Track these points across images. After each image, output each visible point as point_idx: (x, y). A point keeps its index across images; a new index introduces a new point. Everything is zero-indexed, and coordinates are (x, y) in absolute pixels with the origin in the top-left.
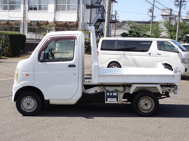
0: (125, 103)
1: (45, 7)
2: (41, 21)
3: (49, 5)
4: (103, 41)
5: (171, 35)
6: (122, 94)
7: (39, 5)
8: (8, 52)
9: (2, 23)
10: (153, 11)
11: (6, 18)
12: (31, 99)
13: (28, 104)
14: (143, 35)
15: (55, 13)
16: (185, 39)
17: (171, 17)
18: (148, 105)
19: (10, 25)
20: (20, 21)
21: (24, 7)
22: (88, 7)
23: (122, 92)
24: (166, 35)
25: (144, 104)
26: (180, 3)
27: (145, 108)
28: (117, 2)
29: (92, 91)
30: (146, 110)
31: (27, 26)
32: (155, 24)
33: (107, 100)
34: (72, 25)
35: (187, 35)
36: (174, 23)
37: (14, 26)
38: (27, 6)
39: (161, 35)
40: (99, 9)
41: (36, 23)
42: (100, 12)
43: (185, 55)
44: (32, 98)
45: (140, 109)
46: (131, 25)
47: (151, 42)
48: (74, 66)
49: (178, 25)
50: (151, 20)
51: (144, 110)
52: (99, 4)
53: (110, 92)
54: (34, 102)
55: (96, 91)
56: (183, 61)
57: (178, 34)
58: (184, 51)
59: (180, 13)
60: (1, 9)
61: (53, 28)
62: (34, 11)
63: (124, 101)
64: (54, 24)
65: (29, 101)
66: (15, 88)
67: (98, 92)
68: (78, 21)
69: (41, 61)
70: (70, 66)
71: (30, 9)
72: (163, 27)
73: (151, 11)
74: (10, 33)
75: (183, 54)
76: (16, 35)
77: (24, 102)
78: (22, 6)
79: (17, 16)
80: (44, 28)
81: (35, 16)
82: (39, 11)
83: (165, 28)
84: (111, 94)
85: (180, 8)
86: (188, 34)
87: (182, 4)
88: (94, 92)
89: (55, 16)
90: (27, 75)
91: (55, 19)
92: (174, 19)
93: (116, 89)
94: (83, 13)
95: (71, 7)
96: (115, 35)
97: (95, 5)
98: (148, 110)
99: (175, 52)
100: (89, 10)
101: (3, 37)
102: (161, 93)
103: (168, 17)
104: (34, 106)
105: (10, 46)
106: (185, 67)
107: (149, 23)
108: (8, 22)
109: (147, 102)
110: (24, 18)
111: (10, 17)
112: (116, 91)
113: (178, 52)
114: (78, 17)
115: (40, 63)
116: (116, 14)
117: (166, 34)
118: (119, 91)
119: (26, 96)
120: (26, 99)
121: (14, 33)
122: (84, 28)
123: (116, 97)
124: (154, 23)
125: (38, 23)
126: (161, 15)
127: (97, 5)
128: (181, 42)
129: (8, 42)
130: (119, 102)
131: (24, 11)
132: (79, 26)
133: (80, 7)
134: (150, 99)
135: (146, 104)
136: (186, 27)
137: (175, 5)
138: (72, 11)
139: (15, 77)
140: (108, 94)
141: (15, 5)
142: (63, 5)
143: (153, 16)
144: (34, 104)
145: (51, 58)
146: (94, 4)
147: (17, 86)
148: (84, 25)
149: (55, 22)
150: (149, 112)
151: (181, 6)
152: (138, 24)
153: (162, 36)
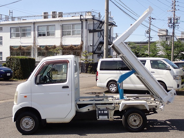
0: (115, 119)
1: (53, 33)
2: (49, 46)
3: (56, 31)
4: (102, 62)
5: (167, 54)
6: (113, 112)
7: (47, 31)
8: (19, 75)
9: (15, 48)
10: (150, 33)
11: (18, 44)
12: (29, 119)
13: (27, 124)
14: (142, 54)
15: (61, 38)
16: (180, 57)
17: (167, 37)
18: (137, 121)
19: (22, 50)
20: (31, 46)
21: (34, 34)
22: (90, 31)
23: (113, 110)
24: (163, 54)
25: (133, 120)
26: (173, 24)
27: (134, 124)
28: (117, 26)
29: (85, 110)
30: (135, 126)
31: (37, 50)
32: (153, 44)
33: (99, 118)
34: (77, 48)
35: (182, 53)
36: (169, 43)
37: (26, 51)
38: (36, 32)
39: (158, 53)
40: (101, 33)
41: (45, 47)
42: (102, 35)
43: (177, 72)
44: (31, 118)
45: (130, 125)
46: (131, 46)
47: (145, 61)
48: (67, 87)
49: (172, 44)
50: (148, 41)
51: (133, 126)
52: (101, 28)
53: (101, 111)
54: (32, 121)
55: (89, 110)
56: (175, 78)
57: (173, 52)
58: (176, 69)
59: (173, 33)
60: (14, 37)
61: (60, 51)
62: (43, 37)
63: (114, 118)
64: (61, 48)
65: (28, 121)
66: (15, 109)
67: (90, 110)
68: (82, 44)
69: (38, 84)
70: (64, 87)
71: (40, 35)
72: (160, 46)
73: (148, 32)
74: (21, 57)
75: (175, 71)
76: (26, 59)
77: (23, 122)
78: (32, 33)
79: (28, 42)
80: (52, 52)
81: (43, 42)
82: (47, 37)
83: (162, 47)
84: (102, 112)
85: (174, 29)
86: (183, 51)
87: (175, 25)
88: (87, 110)
89: (61, 40)
90: (26, 97)
91: (61, 43)
92: (170, 38)
93: (106, 108)
94: (87, 37)
95: (76, 32)
96: (117, 55)
97: (97, 30)
98: (137, 126)
99: (167, 70)
100: (92, 34)
101: (15, 61)
102: (148, 110)
103: (164, 38)
104: (32, 125)
105: (21, 69)
106: (177, 83)
107: (147, 43)
108: (20, 48)
109: (136, 118)
110: (34, 43)
111: (22, 43)
112: (107, 109)
113: (170, 70)
114: (82, 41)
115: (37, 86)
116: (117, 37)
117: (163, 52)
118: (109, 109)
119: (24, 116)
120: (25, 119)
121: (24, 57)
122: (88, 50)
123: (107, 114)
124: (151, 43)
125: (47, 48)
126: (158, 36)
127: (99, 29)
128: (178, 59)
129: (19, 66)
130: (110, 119)
131: (34, 37)
132: (83, 49)
133: (83, 32)
134: (138, 115)
135: (135, 120)
136: (181, 46)
137: (169, 26)
138: (76, 36)
139: (15, 99)
140: (100, 112)
141: (26, 32)
142: (68, 30)
143: (150, 37)
144: (32, 123)
145: (48, 80)
146: (96, 28)
147: (16, 107)
148: (88, 48)
149: (62, 46)
150: (137, 127)
151: (174, 27)
152: (137, 44)
153: (159, 55)
